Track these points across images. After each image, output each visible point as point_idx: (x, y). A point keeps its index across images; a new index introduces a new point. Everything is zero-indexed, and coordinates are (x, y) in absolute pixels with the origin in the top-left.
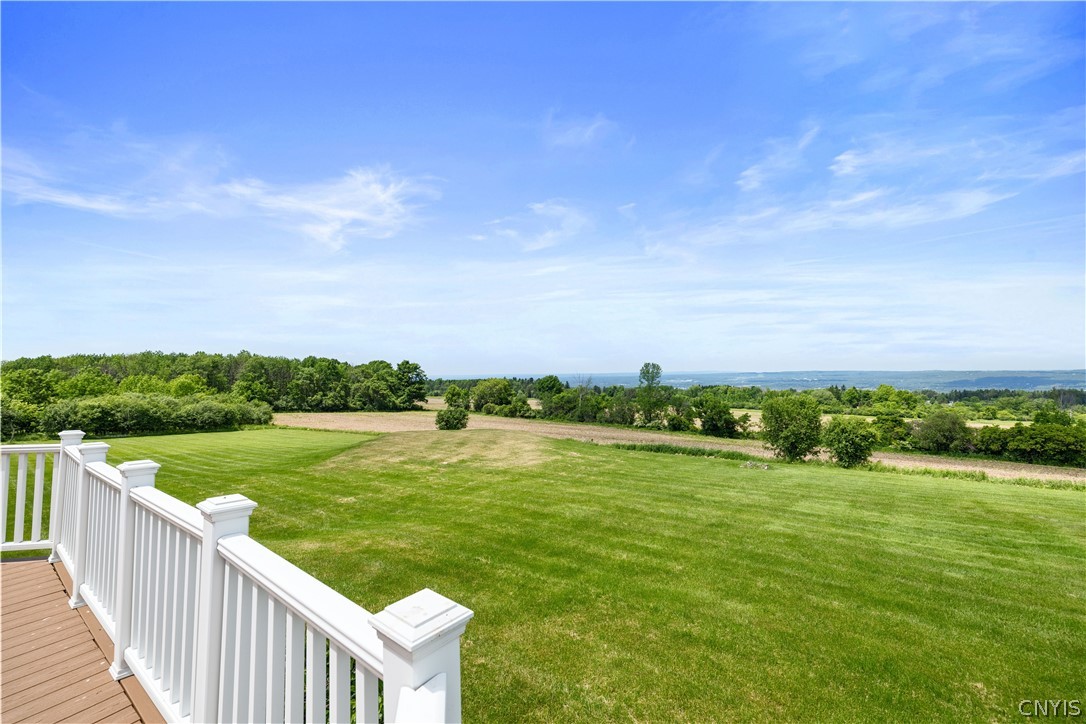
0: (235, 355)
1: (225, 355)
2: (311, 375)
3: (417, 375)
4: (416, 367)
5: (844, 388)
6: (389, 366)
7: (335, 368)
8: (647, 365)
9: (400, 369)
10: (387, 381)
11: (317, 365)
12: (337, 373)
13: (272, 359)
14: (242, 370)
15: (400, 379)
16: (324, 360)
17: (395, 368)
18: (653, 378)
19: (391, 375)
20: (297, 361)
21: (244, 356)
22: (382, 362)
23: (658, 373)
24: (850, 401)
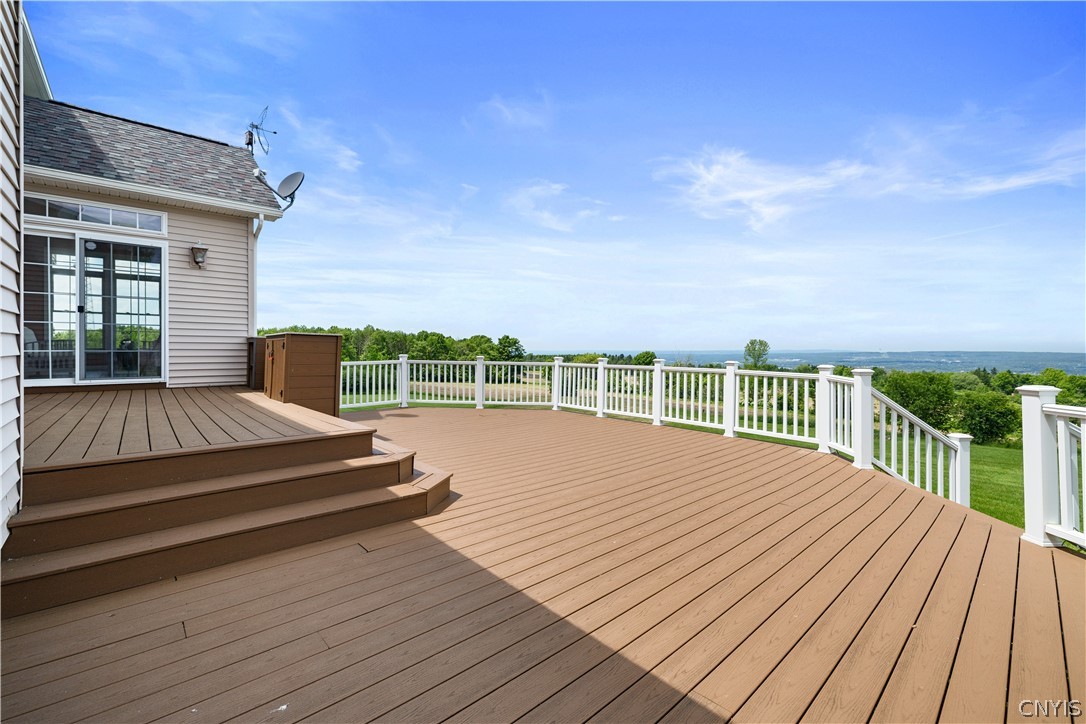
0: (362, 329)
1: (353, 329)
2: (424, 348)
3: (517, 350)
4: (516, 342)
5: (994, 371)
6: (489, 340)
7: (443, 342)
8: (753, 343)
9: (500, 343)
10: (489, 354)
11: (429, 339)
12: (445, 347)
13: (391, 333)
14: (368, 343)
15: (501, 353)
16: (434, 334)
17: (496, 342)
18: (759, 356)
19: (492, 349)
20: (413, 335)
21: (370, 330)
22: (483, 337)
23: (764, 350)
24: (1003, 387)
